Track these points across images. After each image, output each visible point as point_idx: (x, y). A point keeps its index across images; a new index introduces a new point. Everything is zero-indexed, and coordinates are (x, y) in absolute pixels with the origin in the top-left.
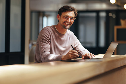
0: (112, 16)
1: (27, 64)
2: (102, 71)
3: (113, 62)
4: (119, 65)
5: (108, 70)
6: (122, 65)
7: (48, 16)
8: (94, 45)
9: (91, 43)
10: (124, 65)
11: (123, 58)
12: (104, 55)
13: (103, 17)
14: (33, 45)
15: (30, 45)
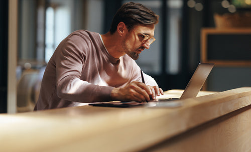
0: (194, 8)
1: (12, 113)
2: (183, 127)
3: (204, 106)
4: (216, 113)
5: (193, 125)
6: (223, 113)
7: (56, 7)
8: (157, 69)
10: (227, 113)
12: (182, 92)
13: (175, 9)
14: (23, 69)
15: (18, 70)
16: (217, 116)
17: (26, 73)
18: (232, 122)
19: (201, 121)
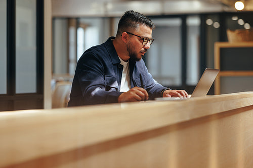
0: (212, 25)
14: (57, 82)
17: (59, 84)
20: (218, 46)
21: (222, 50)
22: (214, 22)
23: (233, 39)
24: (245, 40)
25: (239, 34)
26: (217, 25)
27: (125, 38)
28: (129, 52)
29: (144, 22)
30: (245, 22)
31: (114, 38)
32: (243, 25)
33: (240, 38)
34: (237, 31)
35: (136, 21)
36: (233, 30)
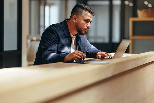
0: (128, 5)
2: (110, 75)
5: (116, 73)
6: (134, 67)
8: (107, 40)
9: (103, 38)
10: (137, 66)
11: (135, 59)
14: (32, 40)
15: (29, 41)
16: (130, 68)
17: (33, 43)
18: (141, 71)
19: (121, 71)
20: (131, 20)
21: (134, 23)
22: (129, 2)
23: (141, 16)
24: (148, 16)
25: (145, 12)
26: (131, 5)
27: (75, 19)
28: (77, 29)
29: (88, 10)
30: (149, 3)
31: (68, 19)
32: (147, 5)
33: (145, 15)
34: (143, 11)
35: (83, 9)
36: (141, 10)
